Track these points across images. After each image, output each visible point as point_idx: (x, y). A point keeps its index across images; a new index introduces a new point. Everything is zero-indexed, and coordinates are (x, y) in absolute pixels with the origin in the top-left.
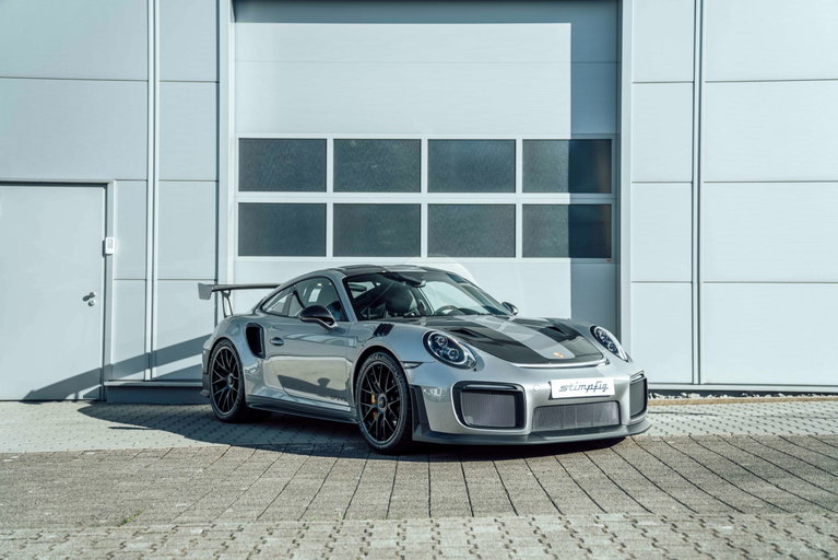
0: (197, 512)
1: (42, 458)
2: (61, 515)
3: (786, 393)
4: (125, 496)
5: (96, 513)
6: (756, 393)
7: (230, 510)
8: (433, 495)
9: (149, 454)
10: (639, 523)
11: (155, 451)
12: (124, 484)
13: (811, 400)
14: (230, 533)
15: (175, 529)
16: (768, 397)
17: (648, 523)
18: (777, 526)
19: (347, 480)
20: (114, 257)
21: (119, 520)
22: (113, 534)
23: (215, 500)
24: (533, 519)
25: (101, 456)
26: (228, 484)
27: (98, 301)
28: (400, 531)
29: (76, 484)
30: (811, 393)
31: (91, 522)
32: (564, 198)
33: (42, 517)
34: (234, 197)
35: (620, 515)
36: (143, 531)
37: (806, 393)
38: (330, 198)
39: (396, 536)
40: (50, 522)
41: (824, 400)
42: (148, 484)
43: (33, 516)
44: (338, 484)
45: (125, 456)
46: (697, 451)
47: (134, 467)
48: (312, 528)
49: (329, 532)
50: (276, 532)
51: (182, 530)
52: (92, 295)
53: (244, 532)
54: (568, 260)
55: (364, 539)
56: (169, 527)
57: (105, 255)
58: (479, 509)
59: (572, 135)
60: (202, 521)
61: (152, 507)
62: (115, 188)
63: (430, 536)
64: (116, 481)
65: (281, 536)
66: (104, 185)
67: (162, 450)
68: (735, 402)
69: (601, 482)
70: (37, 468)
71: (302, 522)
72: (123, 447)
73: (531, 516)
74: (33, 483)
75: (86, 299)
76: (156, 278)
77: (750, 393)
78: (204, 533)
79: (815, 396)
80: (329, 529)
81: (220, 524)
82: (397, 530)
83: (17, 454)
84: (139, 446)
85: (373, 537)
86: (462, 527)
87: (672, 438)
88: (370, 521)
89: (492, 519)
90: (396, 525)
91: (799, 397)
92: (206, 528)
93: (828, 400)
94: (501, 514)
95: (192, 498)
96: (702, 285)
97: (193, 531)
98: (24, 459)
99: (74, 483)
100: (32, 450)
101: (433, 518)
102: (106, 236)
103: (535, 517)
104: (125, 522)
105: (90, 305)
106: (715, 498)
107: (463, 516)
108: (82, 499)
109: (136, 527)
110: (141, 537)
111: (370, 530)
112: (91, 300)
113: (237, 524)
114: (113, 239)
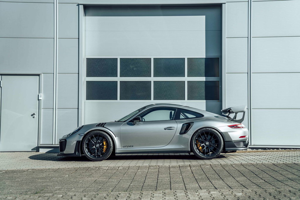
0: (62, 190)
1: (13, 172)
2: (16, 191)
3: (282, 149)
4: (39, 185)
5: (27, 190)
6: (271, 148)
7: (74, 189)
8: (145, 184)
9: (50, 170)
10: (211, 193)
11: (53, 169)
12: (40, 180)
13: (291, 151)
14: (71, 196)
15: (53, 195)
16: (275, 150)
17: (214, 193)
18: (257, 193)
19: (117, 179)
20: (42, 101)
21: (35, 192)
22: (32, 197)
23: (70, 186)
24: (176, 192)
25: (34, 171)
26: (76, 180)
27: (36, 116)
28: (129, 195)
29: (23, 181)
30: (291, 149)
31: (25, 193)
32: (203, 79)
33: (9, 192)
34: (85, 79)
35: (206, 190)
36: (42, 196)
37: (289, 149)
38: (119, 79)
39: (127, 197)
40: (11, 193)
41: (295, 151)
42: (48, 180)
43: (6, 191)
44: (114, 180)
45: (42, 171)
46: (242, 168)
47: (44, 175)
48: (100, 195)
49: (105, 196)
50: (87, 196)
51: (55, 195)
52: (34, 114)
53: (76, 196)
54: (205, 101)
55: (116, 198)
56: (51, 194)
57: (39, 100)
58: (159, 188)
59: (206, 56)
60: (63, 193)
61: (47, 188)
62: (42, 76)
63: (138, 197)
64: (37, 180)
65: (88, 197)
66: (39, 75)
67: (56, 169)
68: (263, 152)
69: (205, 179)
70: (11, 175)
71: (97, 193)
72: (42, 168)
73: (175, 190)
74: (8, 181)
75: (32, 115)
76: (57, 108)
77: (269, 149)
78: (62, 197)
79: (292, 150)
80: (105, 195)
81: (68, 193)
82: (128, 195)
83: (4, 170)
84: (47, 167)
85: (119, 197)
86: (150, 194)
87: (235, 164)
88: (120, 192)
89: (162, 191)
90: (128, 194)
91: (287, 150)
92: (63, 195)
93: (296, 151)
94: (165, 190)
95: (62, 185)
96: (252, 110)
97: (59, 196)
98: (7, 172)
99: (22, 180)
100: (10, 169)
101: (142, 192)
102: (39, 93)
103: (177, 191)
104: (37, 193)
105: (33, 117)
106: (241, 184)
107: (152, 191)
108: (24, 186)
109: (40, 195)
110: (41, 198)
111: (119, 195)
112: (34, 116)
113: (74, 194)
114: (42, 94)
